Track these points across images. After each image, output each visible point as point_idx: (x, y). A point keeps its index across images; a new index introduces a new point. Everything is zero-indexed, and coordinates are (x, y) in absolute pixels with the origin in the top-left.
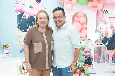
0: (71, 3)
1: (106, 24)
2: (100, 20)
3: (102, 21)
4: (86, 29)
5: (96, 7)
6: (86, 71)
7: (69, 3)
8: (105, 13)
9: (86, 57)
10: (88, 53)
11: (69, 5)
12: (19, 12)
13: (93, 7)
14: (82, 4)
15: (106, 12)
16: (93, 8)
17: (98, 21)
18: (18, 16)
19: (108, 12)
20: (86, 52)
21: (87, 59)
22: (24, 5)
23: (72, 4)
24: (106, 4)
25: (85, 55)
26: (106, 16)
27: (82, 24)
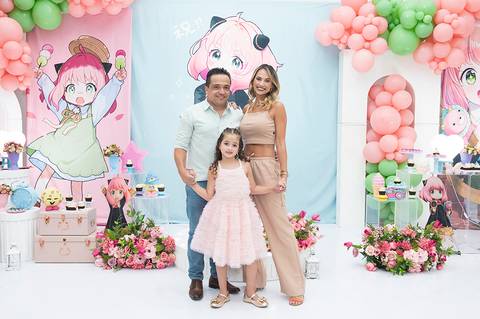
0: (369, 49)
1: (468, 110)
2: (451, 98)
3: (456, 101)
4: (412, 125)
5: (443, 60)
6: (442, 242)
7: (364, 48)
8: (467, 77)
9: (433, 204)
10: (436, 192)
11: (365, 54)
12: (200, 77)
13: (434, 60)
14: (401, 53)
15: (470, 74)
16: (434, 64)
17: (445, 103)
18: (197, 89)
19: (474, 76)
20: (432, 191)
21: (434, 210)
22: (215, 55)
23: (373, 53)
24: (469, 52)
25: (429, 198)
26: (468, 88)
27: (400, 111)
